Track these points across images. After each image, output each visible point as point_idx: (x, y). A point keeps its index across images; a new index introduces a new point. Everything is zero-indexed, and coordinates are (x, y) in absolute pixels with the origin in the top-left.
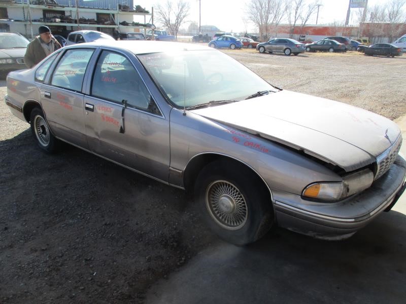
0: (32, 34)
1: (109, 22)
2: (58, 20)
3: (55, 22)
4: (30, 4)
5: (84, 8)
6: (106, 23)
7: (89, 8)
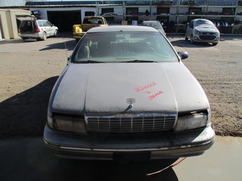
0: (178, 21)
1: (228, 13)
2: (193, 13)
3: (191, 14)
4: (181, 5)
5: (214, 5)
6: (226, 14)
7: (217, 5)
